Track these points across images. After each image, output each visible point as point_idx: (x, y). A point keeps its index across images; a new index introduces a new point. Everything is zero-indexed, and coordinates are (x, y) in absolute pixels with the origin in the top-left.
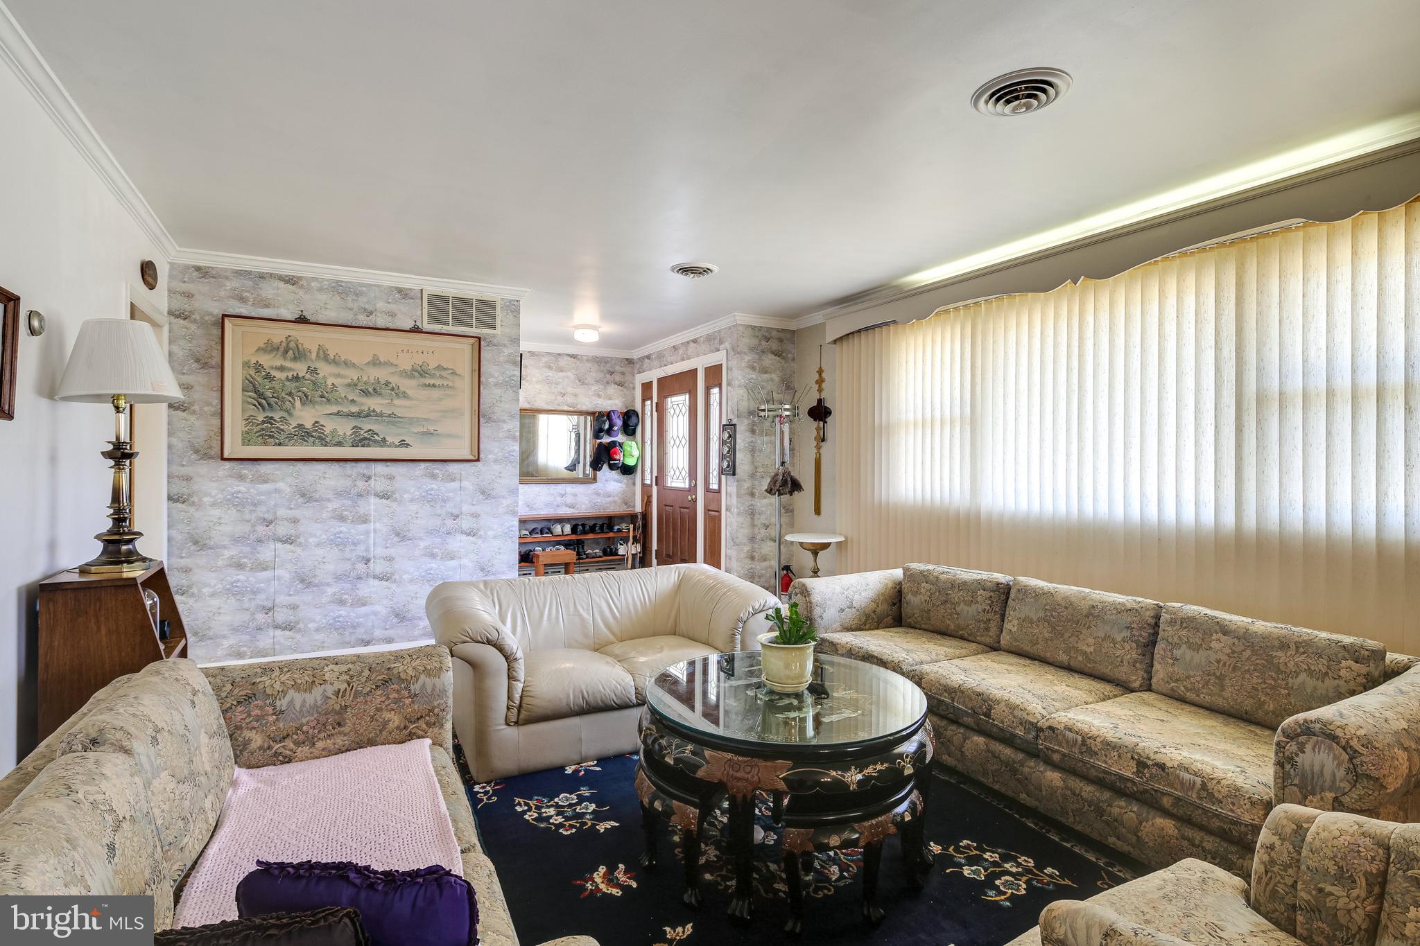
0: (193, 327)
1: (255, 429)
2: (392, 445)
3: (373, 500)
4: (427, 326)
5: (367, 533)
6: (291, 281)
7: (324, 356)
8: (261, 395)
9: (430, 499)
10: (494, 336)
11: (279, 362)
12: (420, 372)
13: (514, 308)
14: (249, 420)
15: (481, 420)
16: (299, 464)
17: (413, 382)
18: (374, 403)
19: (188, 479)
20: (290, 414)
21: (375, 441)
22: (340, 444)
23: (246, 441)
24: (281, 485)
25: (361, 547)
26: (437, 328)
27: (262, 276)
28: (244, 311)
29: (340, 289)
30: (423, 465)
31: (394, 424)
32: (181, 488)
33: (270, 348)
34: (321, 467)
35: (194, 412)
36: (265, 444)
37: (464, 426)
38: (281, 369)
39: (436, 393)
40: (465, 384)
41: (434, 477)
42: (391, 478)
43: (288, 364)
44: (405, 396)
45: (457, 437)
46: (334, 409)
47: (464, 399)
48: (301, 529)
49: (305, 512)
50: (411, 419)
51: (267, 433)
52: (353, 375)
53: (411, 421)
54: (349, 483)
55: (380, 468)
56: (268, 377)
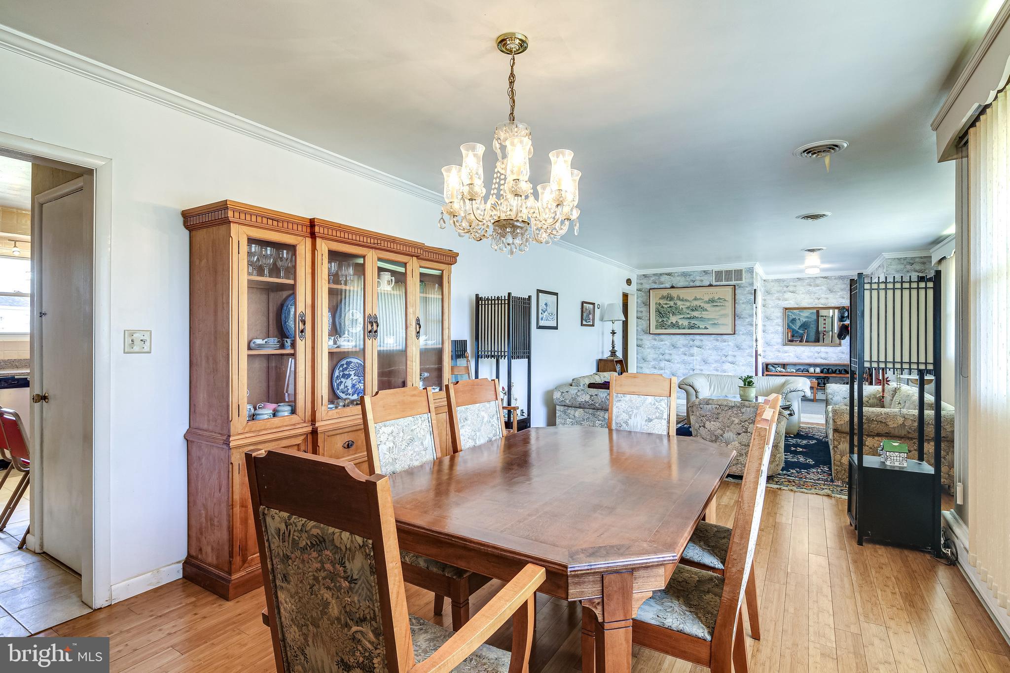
0: (643, 293)
1: (659, 324)
2: (702, 329)
3: (695, 348)
4: (714, 283)
5: (693, 360)
6: (669, 274)
7: (679, 298)
8: (660, 313)
9: (716, 349)
10: (742, 283)
11: (665, 302)
12: (712, 301)
13: (751, 271)
14: (657, 321)
15: (736, 318)
16: (672, 335)
17: (709, 305)
18: (695, 314)
19: (641, 340)
20: (669, 319)
21: (696, 327)
22: (684, 328)
23: (657, 328)
24: (666, 342)
25: (692, 365)
26: (718, 283)
27: (661, 275)
28: (656, 286)
29: (684, 275)
30: (713, 336)
31: (702, 321)
32: (640, 343)
33: (663, 298)
34: (679, 336)
35: (643, 319)
36: (662, 329)
37: (729, 320)
38: (666, 304)
39: (717, 308)
40: (729, 304)
41: (717, 340)
42: (702, 340)
43: (668, 302)
44: (706, 310)
45: (727, 325)
46: (682, 316)
47: (729, 311)
48: (672, 357)
49: (674, 352)
50: (709, 318)
51: (662, 325)
52: (688, 304)
53: (709, 319)
54: (687, 342)
55: (698, 337)
56: (662, 307)
